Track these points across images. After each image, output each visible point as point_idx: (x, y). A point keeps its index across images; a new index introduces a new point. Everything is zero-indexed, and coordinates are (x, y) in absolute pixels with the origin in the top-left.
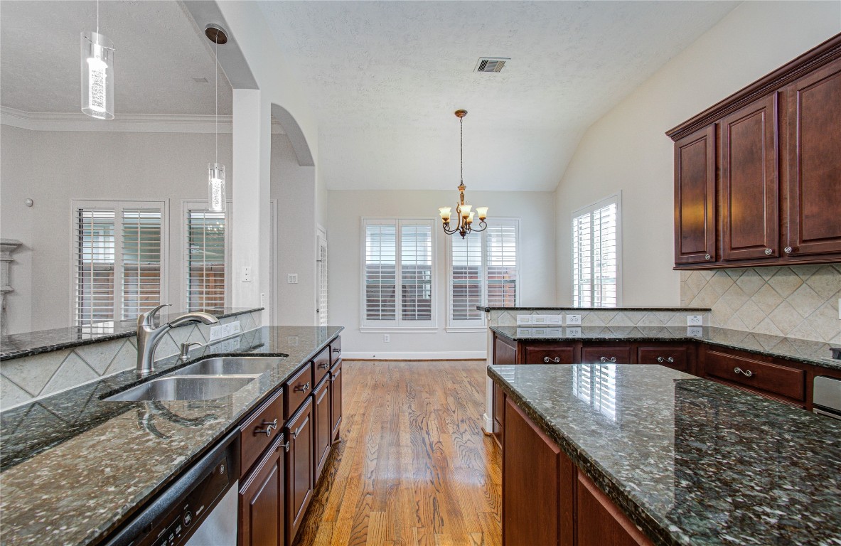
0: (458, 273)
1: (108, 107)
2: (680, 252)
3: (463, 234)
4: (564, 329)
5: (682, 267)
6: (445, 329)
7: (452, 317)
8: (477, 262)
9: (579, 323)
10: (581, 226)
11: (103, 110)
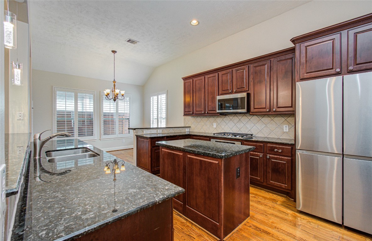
0: (105, 115)
1: (14, 44)
2: (185, 111)
3: (115, 100)
4: (157, 134)
5: (186, 115)
6: (100, 139)
7: (103, 134)
8: (113, 111)
9: (161, 132)
10: (154, 100)
11: (12, 45)
